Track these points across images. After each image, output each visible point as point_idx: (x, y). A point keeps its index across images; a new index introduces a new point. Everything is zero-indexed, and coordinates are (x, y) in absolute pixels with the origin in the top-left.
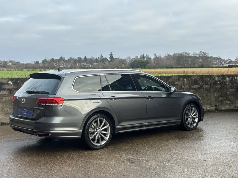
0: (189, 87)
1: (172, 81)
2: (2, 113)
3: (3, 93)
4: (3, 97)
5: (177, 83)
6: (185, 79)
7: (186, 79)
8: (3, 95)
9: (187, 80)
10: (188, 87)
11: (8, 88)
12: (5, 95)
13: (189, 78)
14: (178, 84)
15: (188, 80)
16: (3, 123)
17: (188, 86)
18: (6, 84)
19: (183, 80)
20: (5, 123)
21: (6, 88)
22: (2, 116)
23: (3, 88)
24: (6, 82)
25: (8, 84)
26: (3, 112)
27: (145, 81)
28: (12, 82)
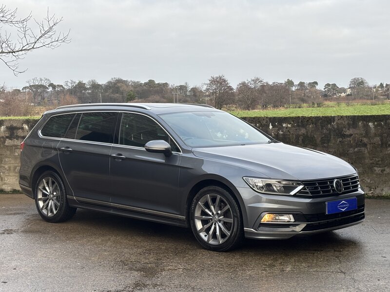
0: (382, 140)
1: (336, 127)
2: (14, 174)
3: (16, 144)
4: (15, 149)
5: (348, 133)
6: (370, 124)
7: (374, 124)
8: (15, 146)
9: (376, 126)
10: (380, 143)
11: (22, 135)
12: (18, 147)
13: (382, 121)
14: (351, 135)
15: (380, 125)
16: (15, 190)
17: (378, 138)
18: (18, 128)
19: (366, 127)
20: (19, 191)
21: (19, 134)
22: (14, 180)
23: (15, 134)
24: (19, 125)
25: (22, 128)
26: (16, 173)
27: (271, 127)
28: (28, 126)
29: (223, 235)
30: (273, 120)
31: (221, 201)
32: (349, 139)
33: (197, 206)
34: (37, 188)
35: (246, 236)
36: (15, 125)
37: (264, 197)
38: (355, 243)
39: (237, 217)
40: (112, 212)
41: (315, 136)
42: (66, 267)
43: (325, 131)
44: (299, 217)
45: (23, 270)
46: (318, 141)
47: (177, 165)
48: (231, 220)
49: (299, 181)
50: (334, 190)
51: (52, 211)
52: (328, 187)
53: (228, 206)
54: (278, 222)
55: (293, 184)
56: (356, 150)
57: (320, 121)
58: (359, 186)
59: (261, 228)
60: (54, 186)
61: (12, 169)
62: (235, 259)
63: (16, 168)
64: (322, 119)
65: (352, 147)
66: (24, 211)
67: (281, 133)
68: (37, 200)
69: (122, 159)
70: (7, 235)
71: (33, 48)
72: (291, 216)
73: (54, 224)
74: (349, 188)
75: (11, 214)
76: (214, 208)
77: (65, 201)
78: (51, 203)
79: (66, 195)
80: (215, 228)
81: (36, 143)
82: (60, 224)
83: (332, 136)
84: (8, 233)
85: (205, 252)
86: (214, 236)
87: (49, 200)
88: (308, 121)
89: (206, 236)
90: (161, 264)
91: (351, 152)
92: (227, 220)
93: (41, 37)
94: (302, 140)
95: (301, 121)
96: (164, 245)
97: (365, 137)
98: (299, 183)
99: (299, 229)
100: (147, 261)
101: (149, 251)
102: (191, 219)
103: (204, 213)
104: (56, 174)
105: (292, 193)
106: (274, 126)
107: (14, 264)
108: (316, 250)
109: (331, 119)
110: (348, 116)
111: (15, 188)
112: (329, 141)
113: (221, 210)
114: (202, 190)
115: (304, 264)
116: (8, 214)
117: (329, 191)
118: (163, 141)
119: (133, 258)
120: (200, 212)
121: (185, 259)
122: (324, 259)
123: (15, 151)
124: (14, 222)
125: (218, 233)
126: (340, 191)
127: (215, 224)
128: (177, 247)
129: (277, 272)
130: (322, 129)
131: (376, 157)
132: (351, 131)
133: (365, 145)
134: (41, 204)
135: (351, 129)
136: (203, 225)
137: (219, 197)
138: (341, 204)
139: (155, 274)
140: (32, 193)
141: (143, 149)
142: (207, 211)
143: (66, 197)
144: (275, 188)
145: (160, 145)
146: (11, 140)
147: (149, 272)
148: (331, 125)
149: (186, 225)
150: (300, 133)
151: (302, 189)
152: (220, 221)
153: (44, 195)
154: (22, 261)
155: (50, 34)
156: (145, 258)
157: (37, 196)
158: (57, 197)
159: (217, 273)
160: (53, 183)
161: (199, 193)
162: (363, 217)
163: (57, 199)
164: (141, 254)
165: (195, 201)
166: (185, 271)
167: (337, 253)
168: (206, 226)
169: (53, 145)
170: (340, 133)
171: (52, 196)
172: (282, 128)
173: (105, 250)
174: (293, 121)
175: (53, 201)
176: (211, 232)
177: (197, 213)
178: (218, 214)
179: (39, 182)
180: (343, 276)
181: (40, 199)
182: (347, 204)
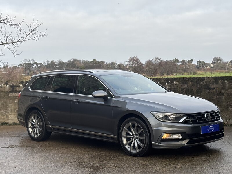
1: (205, 83)
3: (15, 95)
4: (15, 99)
5: (212, 87)
6: (226, 82)
7: (228, 82)
8: (15, 97)
11: (19, 90)
12: (17, 97)
14: (214, 88)
16: (15, 123)
18: (17, 86)
19: (223, 83)
20: (17, 123)
21: (17, 90)
22: (14, 117)
23: (15, 90)
24: (17, 84)
25: (19, 86)
26: (15, 113)
27: (166, 84)
28: (23, 85)
29: (139, 147)
30: (168, 80)
31: (138, 126)
32: (213, 91)
33: (124, 130)
34: (28, 121)
35: (153, 147)
36: (15, 84)
37: (164, 124)
38: (218, 152)
39: (147, 136)
40: (72, 134)
41: (193, 89)
42: (46, 166)
43: (199, 86)
44: (185, 135)
45: (20, 168)
46: (195, 92)
47: (111, 105)
48: (144, 138)
49: (185, 114)
50: (205, 120)
51: (37, 134)
52: (202, 117)
53: (142, 129)
54: (172, 138)
55: (181, 116)
56: (218, 97)
57: (196, 80)
58: (220, 117)
59: (162, 142)
60: (38, 119)
61: (13, 110)
62: (146, 161)
63: (15, 110)
64: (197, 79)
65: (215, 95)
66: (20, 135)
67: (172, 87)
68: (28, 128)
69: (79, 102)
70: (10, 149)
71: (25, 40)
72: (180, 135)
73: (38, 142)
74: (214, 118)
75: (13, 137)
76: (134, 131)
77: (45, 128)
78: (36, 129)
79: (45, 124)
80: (134, 143)
81: (27, 94)
82: (42, 142)
83: (203, 89)
84: (11, 148)
85: (129, 157)
86: (134, 147)
87: (35, 128)
88: (188, 80)
89: (129, 147)
90: (103, 164)
91: (215, 98)
92: (141, 138)
93: (30, 34)
94: (185, 91)
95: (185, 80)
96: (104, 153)
97: (223, 89)
98: (184, 115)
99: (185, 142)
100: (94, 162)
101: (95, 157)
102: (120, 137)
103: (127, 134)
104: (39, 112)
105: (180, 121)
106: (168, 83)
107: (15, 165)
108: (195, 156)
109: (202, 79)
110: (213, 77)
111: (15, 122)
112: (201, 92)
113: (138, 132)
114: (126, 120)
115: (188, 164)
116: (11, 137)
117: (202, 120)
118: (103, 91)
119: (86, 161)
120: (125, 133)
121: (117, 161)
122: (200, 160)
123: (15, 100)
124: (14, 141)
125: (136, 145)
126: (209, 120)
127: (134, 140)
128: (112, 154)
129: (172, 168)
130: (197, 85)
131: (230, 101)
132: (214, 86)
133: (223, 94)
134: (30, 130)
135: (214, 85)
136: (127, 141)
137: (136, 124)
138: (210, 128)
139: (99, 170)
140: (25, 123)
141: (91, 96)
142: (129, 132)
143: (45, 126)
144: (170, 118)
145: (101, 93)
146: (13, 93)
147: (95, 169)
148: (202, 82)
149: (117, 141)
150: (184, 87)
151: (186, 119)
152: (137, 138)
153: (32, 125)
154: (20, 163)
155: (35, 32)
156: (93, 161)
157: (28, 125)
158: (40, 126)
159: (136, 169)
160: (38, 117)
161: (125, 122)
162: (223, 136)
163: (40, 127)
164: (90, 159)
165: (122, 126)
166: (117, 168)
167: (208, 157)
168: (129, 142)
169: (37, 95)
170: (208, 87)
171: (37, 125)
172: (173, 84)
173: (69, 157)
174: (180, 80)
175: (37, 128)
176: (132, 145)
177: (124, 134)
178: (136, 134)
179: (29, 117)
180: (212, 170)
181: (30, 127)
182: (213, 128)
